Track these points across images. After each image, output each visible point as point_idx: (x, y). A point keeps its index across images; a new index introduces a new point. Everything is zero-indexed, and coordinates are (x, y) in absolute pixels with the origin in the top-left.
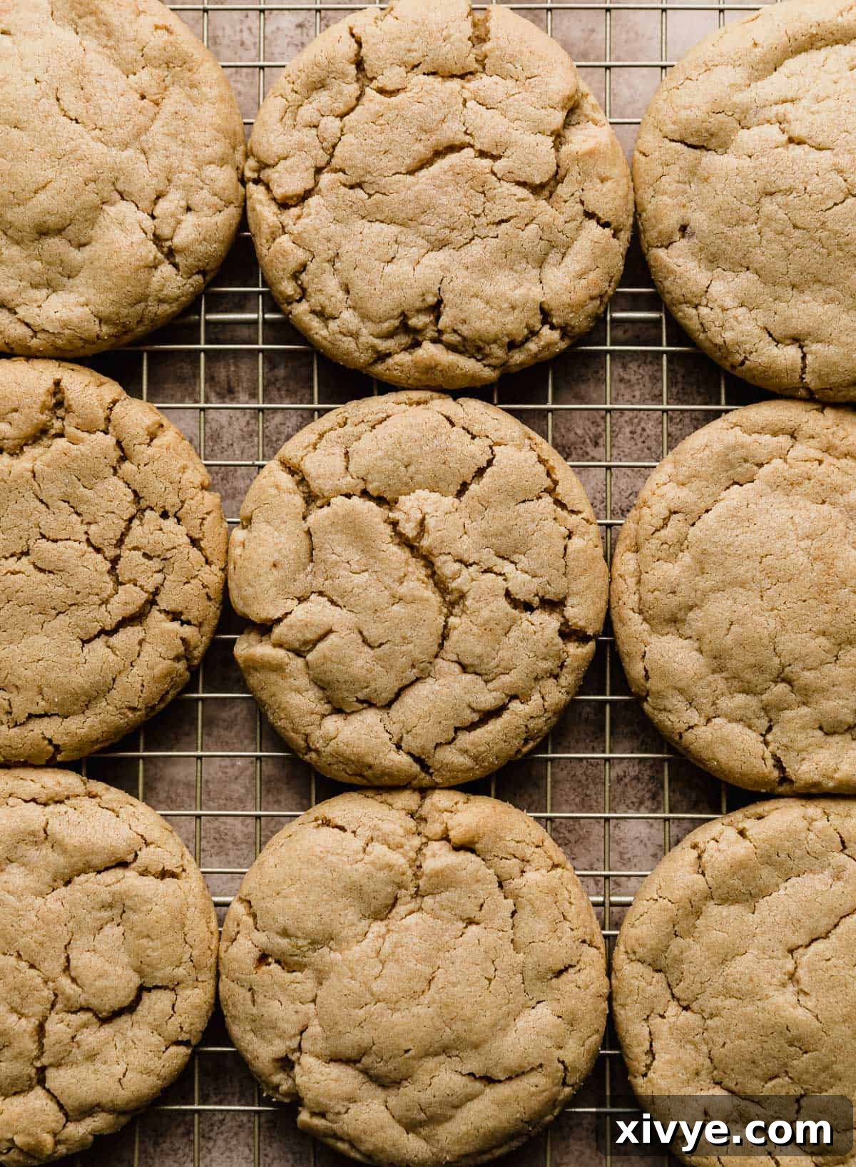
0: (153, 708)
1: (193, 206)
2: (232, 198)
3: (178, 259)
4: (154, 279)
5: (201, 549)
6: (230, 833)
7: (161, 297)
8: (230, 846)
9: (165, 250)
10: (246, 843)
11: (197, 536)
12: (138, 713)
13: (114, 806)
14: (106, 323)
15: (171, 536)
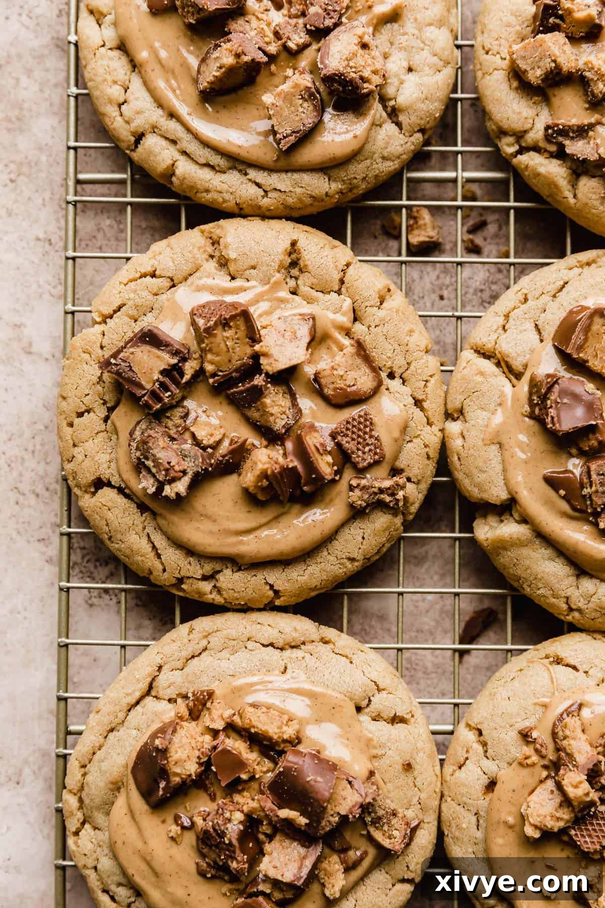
0: (368, 559)
1: (414, 67)
3: (402, 118)
4: (380, 137)
5: (422, 409)
6: (421, 663)
7: (386, 155)
8: (420, 674)
9: (389, 109)
10: (436, 672)
11: (420, 398)
12: (356, 564)
13: (347, 652)
14: (335, 180)
15: (398, 395)
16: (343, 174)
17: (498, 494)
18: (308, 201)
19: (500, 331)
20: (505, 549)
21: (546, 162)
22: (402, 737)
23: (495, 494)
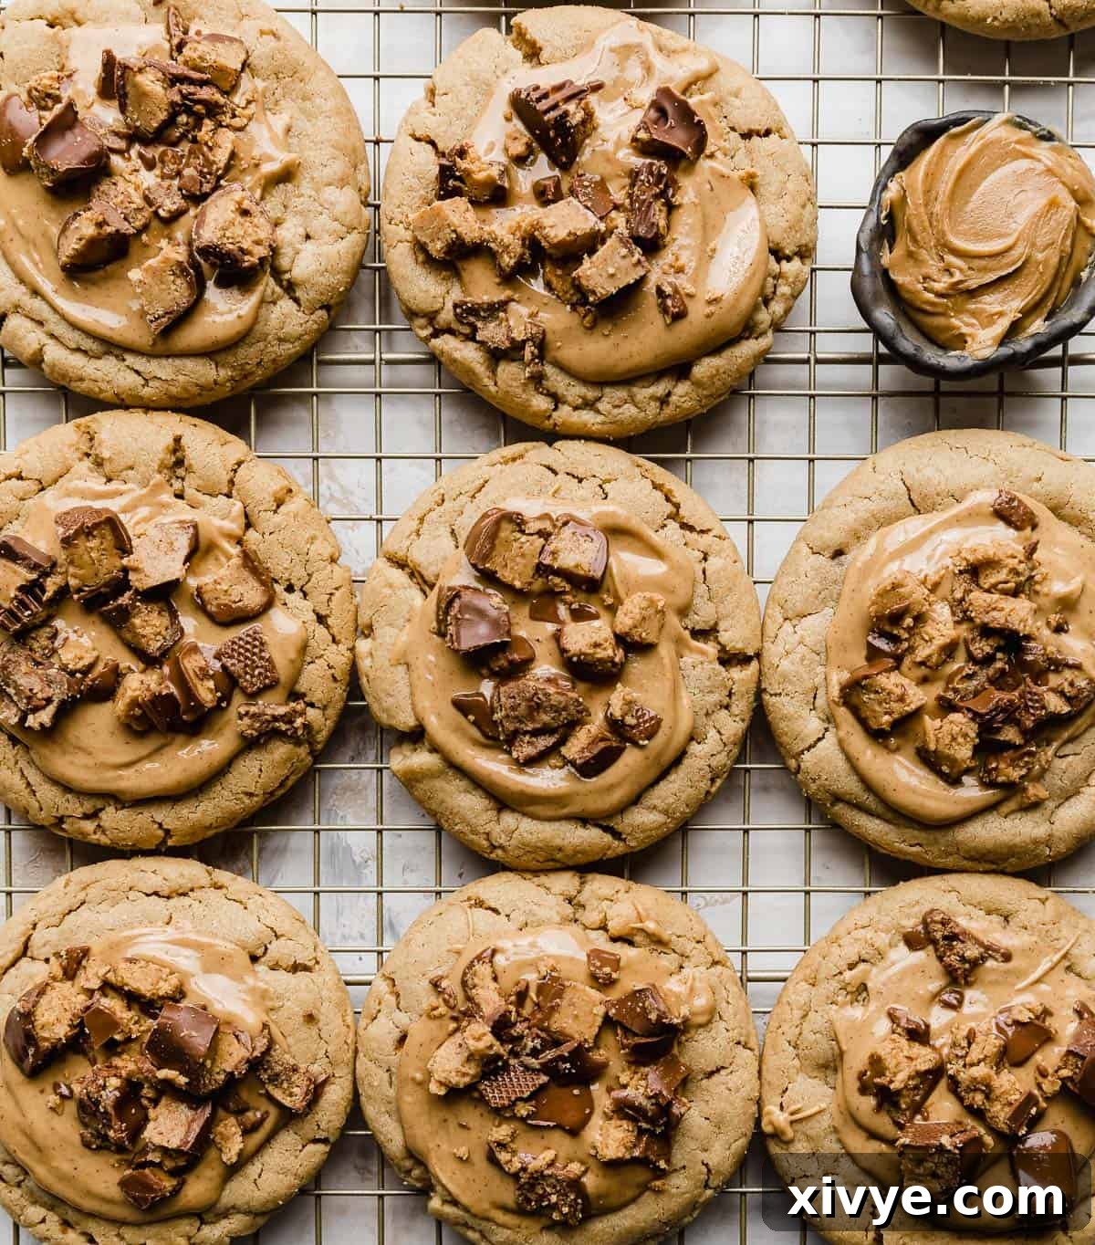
0: (272, 793)
1: (312, 234)
2: (355, 224)
3: (298, 294)
4: (273, 316)
5: (328, 627)
7: (282, 336)
9: (284, 283)
11: (324, 613)
12: (255, 799)
13: (241, 897)
14: (223, 366)
15: (295, 611)
16: (231, 359)
17: (405, 720)
18: (195, 390)
19: (414, 536)
20: (418, 781)
21: (461, 346)
22: (303, 986)
23: (402, 720)
